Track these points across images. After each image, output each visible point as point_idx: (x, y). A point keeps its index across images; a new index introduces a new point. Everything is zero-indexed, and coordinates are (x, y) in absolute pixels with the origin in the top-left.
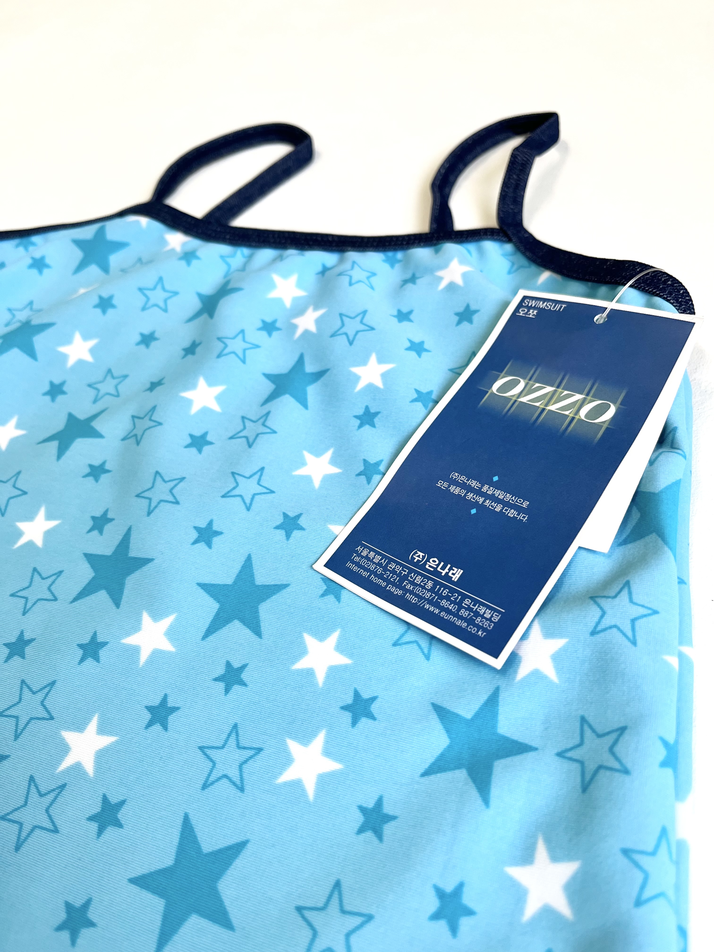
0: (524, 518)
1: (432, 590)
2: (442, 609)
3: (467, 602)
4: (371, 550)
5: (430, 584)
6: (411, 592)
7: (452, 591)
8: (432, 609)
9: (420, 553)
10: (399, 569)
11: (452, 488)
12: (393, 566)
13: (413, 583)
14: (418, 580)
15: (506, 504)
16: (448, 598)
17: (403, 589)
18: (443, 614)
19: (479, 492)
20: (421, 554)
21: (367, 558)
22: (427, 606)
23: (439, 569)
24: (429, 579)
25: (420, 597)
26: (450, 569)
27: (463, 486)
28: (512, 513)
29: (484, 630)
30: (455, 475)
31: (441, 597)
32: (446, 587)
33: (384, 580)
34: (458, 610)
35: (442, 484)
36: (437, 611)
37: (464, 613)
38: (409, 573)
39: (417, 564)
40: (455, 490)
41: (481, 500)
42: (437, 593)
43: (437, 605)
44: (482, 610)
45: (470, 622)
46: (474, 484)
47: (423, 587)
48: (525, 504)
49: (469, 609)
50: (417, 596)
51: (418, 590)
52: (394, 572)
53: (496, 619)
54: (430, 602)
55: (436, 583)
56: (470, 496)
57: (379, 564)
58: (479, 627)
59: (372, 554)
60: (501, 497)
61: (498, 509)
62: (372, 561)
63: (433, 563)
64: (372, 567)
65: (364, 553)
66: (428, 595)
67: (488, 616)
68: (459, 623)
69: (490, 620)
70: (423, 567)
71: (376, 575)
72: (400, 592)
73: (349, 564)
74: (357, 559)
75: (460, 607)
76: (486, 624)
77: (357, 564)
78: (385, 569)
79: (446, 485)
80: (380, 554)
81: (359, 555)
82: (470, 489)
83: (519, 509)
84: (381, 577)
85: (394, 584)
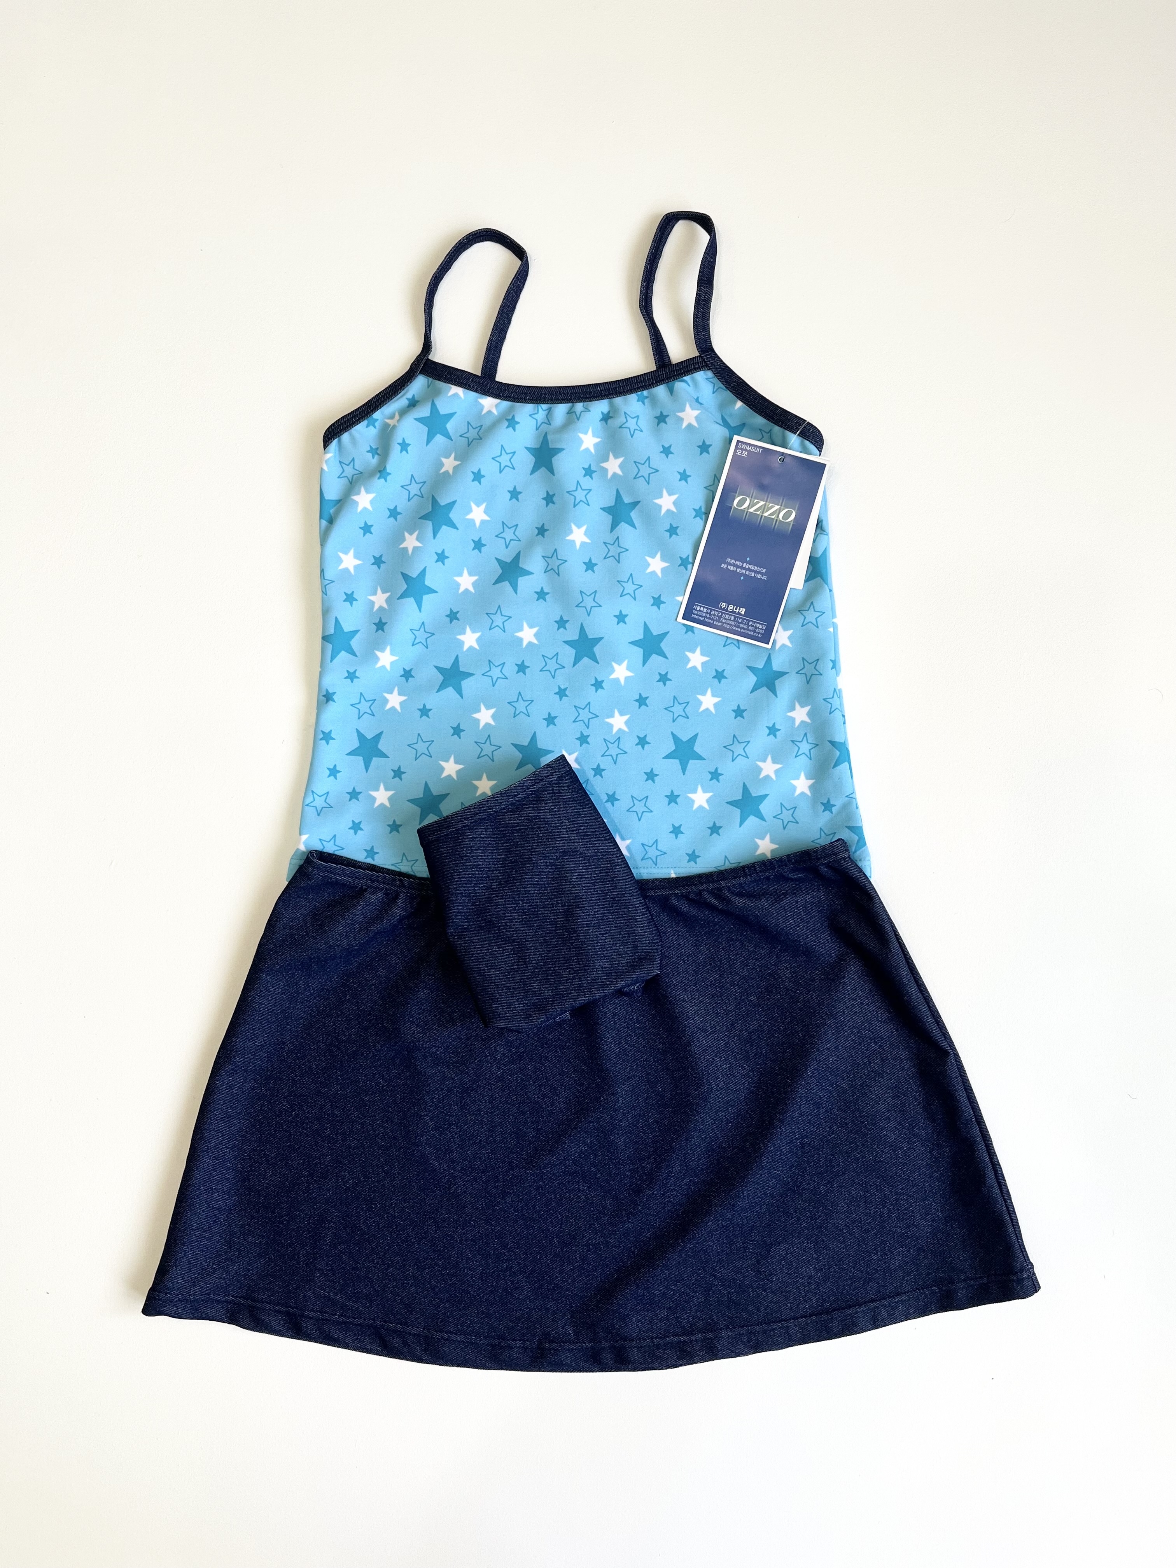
0: (765, 578)
1: (734, 620)
2: (741, 628)
3: (751, 623)
4: (701, 606)
5: (733, 618)
6: (726, 623)
7: (743, 619)
8: (737, 629)
9: (723, 604)
10: (716, 613)
11: (729, 567)
12: (713, 612)
13: (725, 619)
14: (727, 617)
15: (756, 572)
16: (742, 623)
17: (721, 622)
18: (742, 630)
19: (742, 568)
20: (725, 604)
21: (700, 610)
22: (734, 628)
23: (734, 610)
24: (732, 615)
25: (731, 625)
26: (739, 609)
27: (734, 565)
28: (759, 576)
29: (761, 634)
30: (729, 560)
31: (739, 623)
32: (740, 618)
33: (712, 620)
34: (748, 627)
35: (724, 566)
36: (739, 630)
37: (750, 628)
38: (722, 614)
39: (724, 609)
40: (731, 568)
41: (744, 571)
42: (737, 621)
43: (738, 627)
44: (758, 625)
45: (754, 631)
46: (739, 563)
47: (730, 620)
48: (764, 571)
49: (752, 626)
50: (728, 624)
51: (728, 622)
52: (714, 615)
53: (764, 628)
54: (735, 626)
55: (735, 617)
56: (738, 570)
57: (707, 613)
58: (758, 633)
59: (702, 609)
60: (753, 569)
61: (753, 575)
62: (703, 612)
63: (731, 607)
64: (704, 615)
65: (698, 609)
66: (733, 623)
67: (760, 627)
68: (750, 633)
69: (762, 629)
70: (727, 610)
71: (707, 618)
72: (720, 624)
73: (693, 616)
74: (696, 612)
75: (749, 626)
76: (761, 631)
77: (697, 615)
78: (710, 614)
79: (726, 566)
80: (706, 608)
81: (696, 610)
82: (738, 567)
83: (762, 574)
84: (709, 618)
85: (716, 621)
